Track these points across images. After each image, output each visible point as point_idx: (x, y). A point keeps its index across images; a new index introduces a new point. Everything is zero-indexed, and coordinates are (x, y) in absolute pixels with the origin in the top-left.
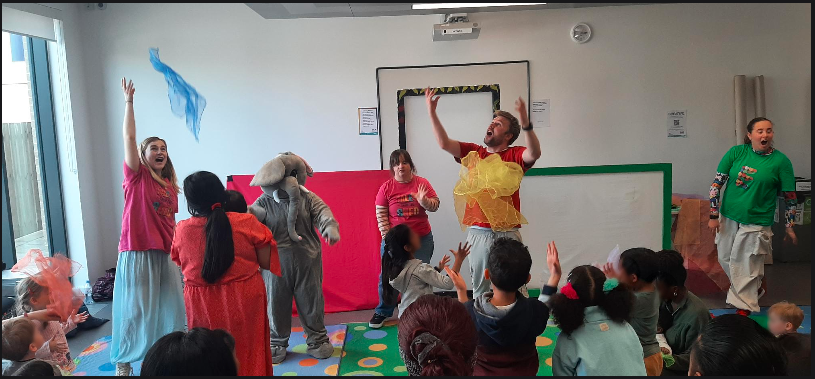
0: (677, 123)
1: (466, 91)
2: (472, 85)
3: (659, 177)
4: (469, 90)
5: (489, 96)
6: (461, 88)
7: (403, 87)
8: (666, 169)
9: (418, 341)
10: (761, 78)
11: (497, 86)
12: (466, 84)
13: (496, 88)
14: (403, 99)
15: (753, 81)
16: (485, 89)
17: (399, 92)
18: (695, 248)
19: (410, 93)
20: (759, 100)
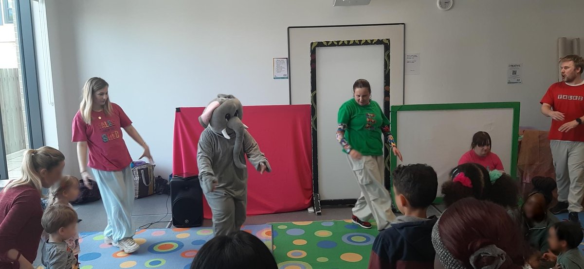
0: (514, 73)
1: (364, 44)
2: (369, 38)
3: (510, 112)
4: (366, 43)
5: (381, 48)
6: (360, 41)
7: (316, 40)
8: (516, 107)
10: (578, 39)
11: (389, 40)
12: (364, 38)
13: (387, 42)
14: (315, 49)
15: (572, 42)
16: (379, 42)
17: (312, 44)
18: (535, 167)
19: (320, 44)
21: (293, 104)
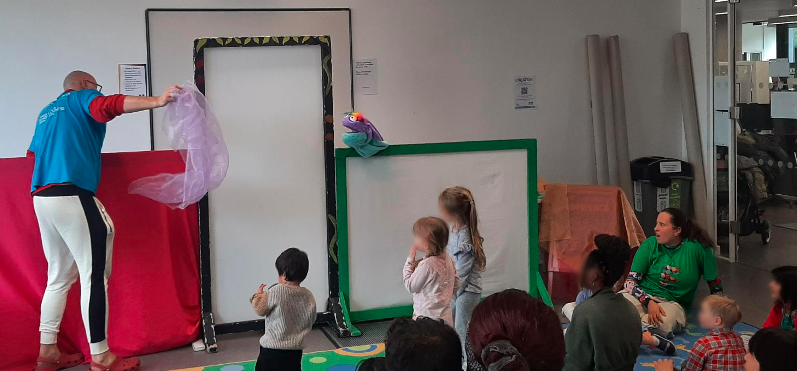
0: (524, 91)
1: (287, 44)
2: (296, 34)
3: (521, 157)
4: (291, 42)
5: (316, 51)
6: (281, 39)
7: (206, 34)
8: (530, 146)
9: (494, 347)
10: (616, 38)
11: (328, 38)
12: (287, 34)
13: (326, 40)
14: (201, 51)
15: (608, 42)
16: (313, 41)
17: (196, 42)
18: (565, 244)
19: (212, 43)
20: (615, 65)
21: (156, 149)
